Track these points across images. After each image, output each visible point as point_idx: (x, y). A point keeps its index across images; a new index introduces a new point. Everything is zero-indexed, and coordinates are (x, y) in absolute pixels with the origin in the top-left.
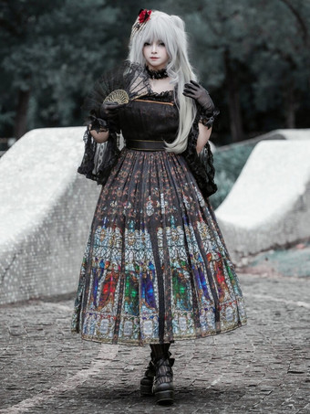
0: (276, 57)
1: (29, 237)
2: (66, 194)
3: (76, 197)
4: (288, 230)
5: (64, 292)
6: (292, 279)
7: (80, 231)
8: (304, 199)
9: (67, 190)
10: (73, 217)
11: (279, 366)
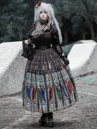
0: (79, 17)
1: (2, 76)
2: (13, 62)
3: (16, 63)
4: (84, 70)
5: (13, 93)
6: (86, 86)
7: (17, 73)
8: (89, 61)
9: (14, 61)
10: (15, 68)
11: (83, 114)
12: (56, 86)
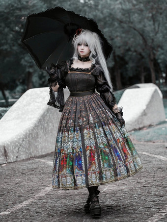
0: (134, 54)
1: (29, 131)
2: (44, 114)
3: (48, 115)
4: (139, 123)
5: (44, 154)
6: (142, 143)
7: (50, 128)
8: (146, 111)
9: (44, 113)
10: (47, 123)
11: (134, 180)
12: (100, 148)
